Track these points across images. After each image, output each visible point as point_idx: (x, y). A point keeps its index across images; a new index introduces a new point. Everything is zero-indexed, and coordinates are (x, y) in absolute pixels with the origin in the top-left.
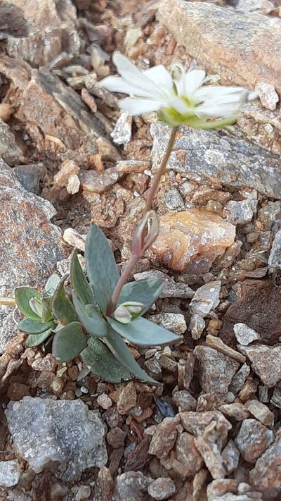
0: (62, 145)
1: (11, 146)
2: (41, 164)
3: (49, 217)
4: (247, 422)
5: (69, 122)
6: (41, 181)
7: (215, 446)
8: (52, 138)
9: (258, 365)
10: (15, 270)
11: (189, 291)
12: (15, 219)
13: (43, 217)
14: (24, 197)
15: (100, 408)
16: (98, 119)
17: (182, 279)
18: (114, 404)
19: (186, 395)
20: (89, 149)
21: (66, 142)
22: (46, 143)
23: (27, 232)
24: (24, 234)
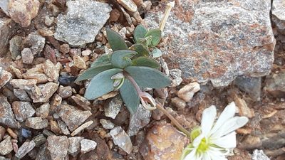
0: (265, 116)
1: (277, 86)
2: (259, 99)
3: (212, 81)
4: (33, 112)
5: (278, 127)
6: (247, 94)
7: (29, 89)
8: (273, 113)
9: (62, 138)
10: (186, 46)
11: (131, 133)
12: (217, 60)
13: (213, 77)
14: (230, 72)
15: (85, 49)
16: (278, 149)
17: (140, 133)
18: (82, 56)
19: (68, 93)
20: (257, 132)
21: (267, 120)
22: (272, 109)
23: (207, 63)
24: (207, 61)
